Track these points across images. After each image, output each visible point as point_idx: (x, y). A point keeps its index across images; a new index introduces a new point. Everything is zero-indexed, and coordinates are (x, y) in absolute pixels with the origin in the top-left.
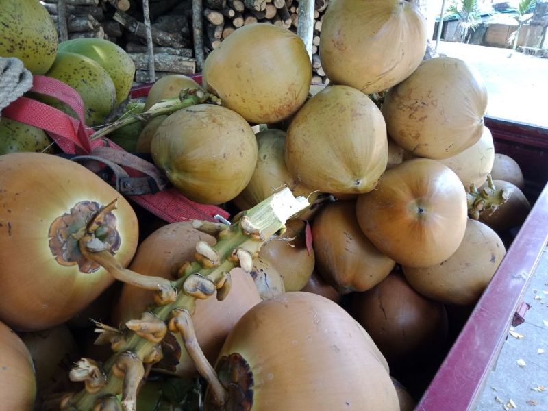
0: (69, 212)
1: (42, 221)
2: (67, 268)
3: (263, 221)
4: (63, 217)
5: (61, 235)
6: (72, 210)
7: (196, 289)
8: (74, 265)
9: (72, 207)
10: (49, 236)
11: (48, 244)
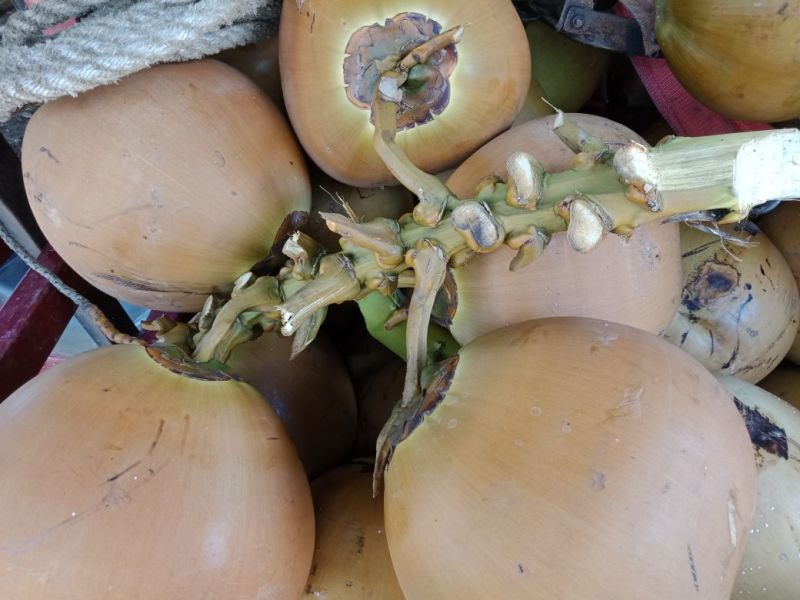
0: (382, 24)
1: (344, 24)
2: (356, 108)
3: (687, 171)
4: (371, 27)
5: (361, 56)
6: (388, 21)
7: (466, 227)
8: (365, 108)
9: (391, 16)
10: (346, 52)
11: (342, 62)
